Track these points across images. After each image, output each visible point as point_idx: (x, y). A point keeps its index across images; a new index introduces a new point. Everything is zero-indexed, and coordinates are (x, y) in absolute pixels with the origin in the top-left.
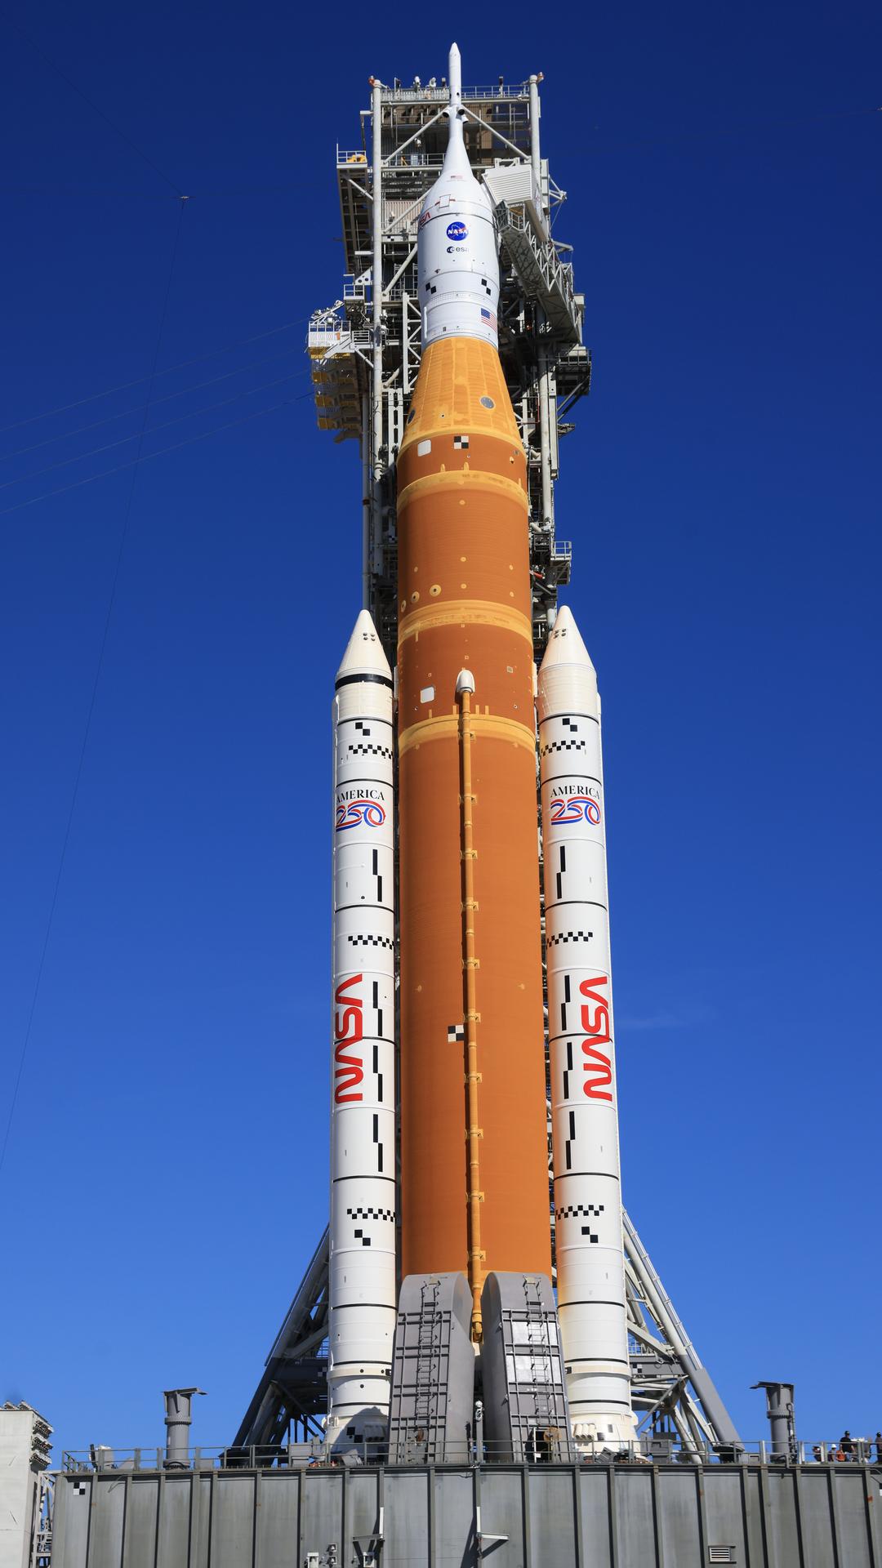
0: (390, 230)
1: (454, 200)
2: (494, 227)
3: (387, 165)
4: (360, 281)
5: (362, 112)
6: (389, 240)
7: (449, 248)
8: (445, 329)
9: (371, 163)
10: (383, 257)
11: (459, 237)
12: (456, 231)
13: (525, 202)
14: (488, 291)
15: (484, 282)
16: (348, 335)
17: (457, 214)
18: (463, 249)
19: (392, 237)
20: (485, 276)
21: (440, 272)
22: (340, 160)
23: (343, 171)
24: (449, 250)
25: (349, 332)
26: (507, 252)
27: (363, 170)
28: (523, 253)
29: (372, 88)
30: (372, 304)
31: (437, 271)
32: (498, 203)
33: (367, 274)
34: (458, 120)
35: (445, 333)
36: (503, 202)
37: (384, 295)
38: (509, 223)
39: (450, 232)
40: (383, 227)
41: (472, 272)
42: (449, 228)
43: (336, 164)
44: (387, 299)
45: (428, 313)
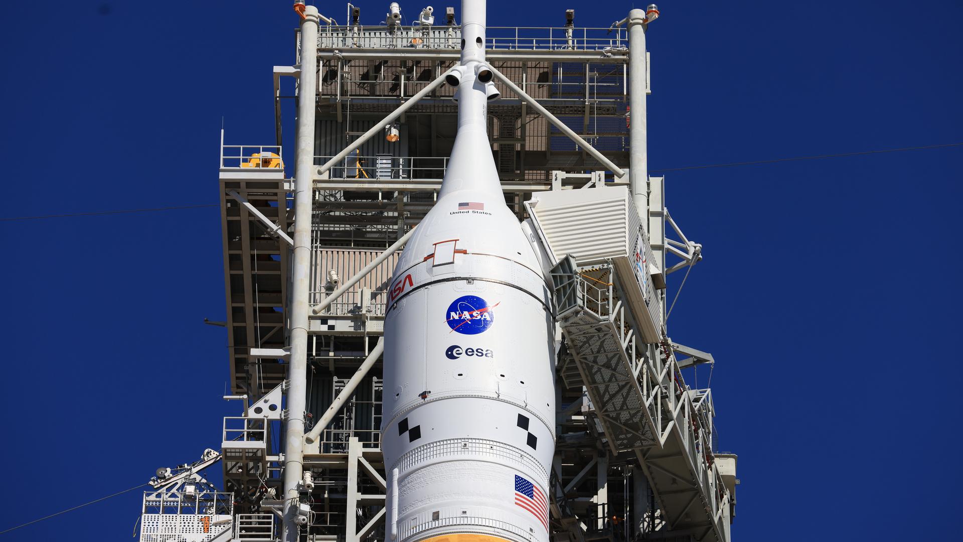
0: (328, 307)
1: (465, 252)
2: (547, 308)
3: (325, 176)
4: (259, 410)
5: (277, 69)
6: (324, 328)
7: (451, 349)
8: (436, 516)
9: (291, 170)
10: (311, 362)
11: (474, 327)
12: (466, 315)
13: (614, 262)
14: (532, 441)
15: (523, 422)
16: (227, 522)
17: (469, 280)
18: (480, 353)
19: (331, 322)
20: (525, 408)
21: (429, 397)
22: (227, 163)
23: (233, 185)
24: (451, 353)
25: (230, 517)
26: (573, 361)
27: (275, 184)
28: (607, 365)
29: (299, 21)
30: (282, 458)
31: (424, 395)
32: (556, 259)
33: (275, 396)
34: (478, 93)
35: (437, 523)
36: (567, 259)
37: (309, 441)
38: (580, 302)
39: (455, 316)
40: (313, 300)
41: (498, 399)
42: (453, 308)
43: (218, 170)
44: (314, 449)
45: (401, 481)
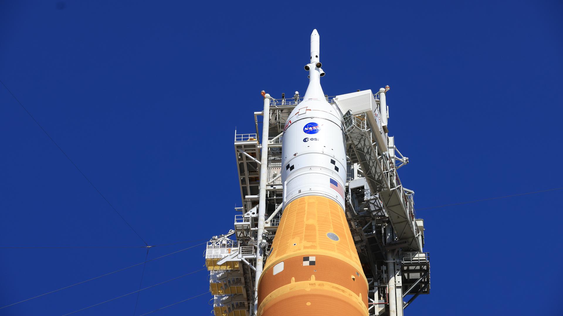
0: (273, 182)
1: (310, 110)
2: (342, 130)
3: (273, 143)
4: (248, 214)
5: (255, 113)
6: (272, 188)
7: (305, 139)
8: (300, 192)
9: (260, 141)
10: (267, 200)
11: (313, 132)
12: (311, 128)
13: (366, 112)
14: (337, 169)
15: (333, 162)
16: (237, 250)
17: (312, 118)
18: (316, 139)
19: (274, 187)
20: (334, 158)
21: (297, 155)
22: (237, 140)
23: (239, 147)
24: (305, 140)
25: (238, 248)
26: (353, 151)
27: (254, 146)
30: (256, 229)
31: (295, 155)
32: (344, 113)
33: (254, 210)
34: (317, 71)
35: (300, 194)
36: (349, 112)
37: (267, 223)
38: (353, 124)
39: (306, 129)
40: (268, 179)
41: (323, 153)
42: (306, 126)
43: (234, 142)
45: (287, 185)
